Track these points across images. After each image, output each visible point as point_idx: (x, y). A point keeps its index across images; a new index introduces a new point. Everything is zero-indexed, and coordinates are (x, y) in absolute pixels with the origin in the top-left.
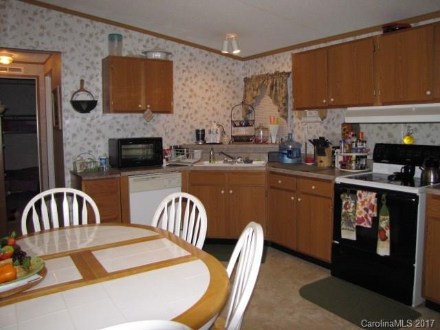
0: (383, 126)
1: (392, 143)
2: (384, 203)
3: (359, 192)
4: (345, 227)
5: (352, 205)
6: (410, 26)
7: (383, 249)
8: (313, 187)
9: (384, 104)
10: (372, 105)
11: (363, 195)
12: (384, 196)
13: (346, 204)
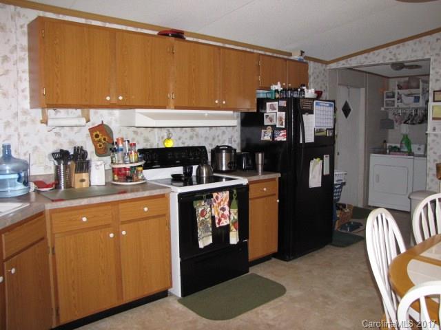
0: (139, 130)
1: (149, 147)
2: (234, 197)
3: (215, 195)
4: (203, 235)
5: (209, 209)
6: (184, 39)
7: (234, 239)
8: (146, 209)
9: (176, 108)
10: (164, 108)
11: (219, 196)
12: (235, 191)
13: (203, 211)
